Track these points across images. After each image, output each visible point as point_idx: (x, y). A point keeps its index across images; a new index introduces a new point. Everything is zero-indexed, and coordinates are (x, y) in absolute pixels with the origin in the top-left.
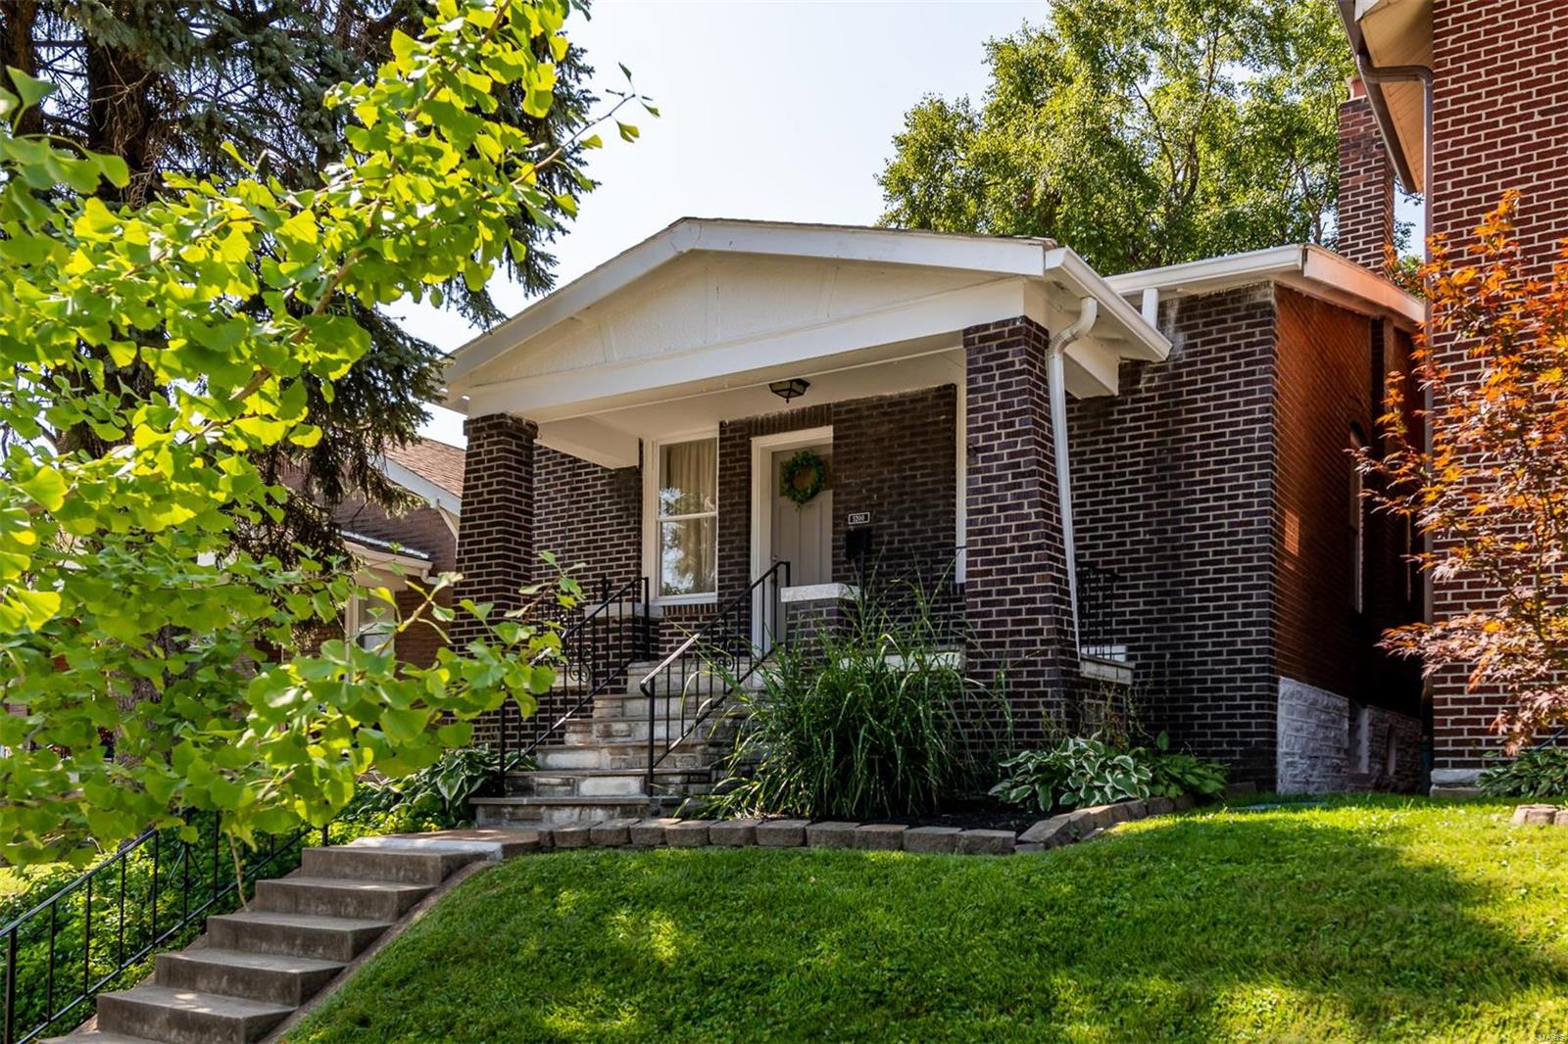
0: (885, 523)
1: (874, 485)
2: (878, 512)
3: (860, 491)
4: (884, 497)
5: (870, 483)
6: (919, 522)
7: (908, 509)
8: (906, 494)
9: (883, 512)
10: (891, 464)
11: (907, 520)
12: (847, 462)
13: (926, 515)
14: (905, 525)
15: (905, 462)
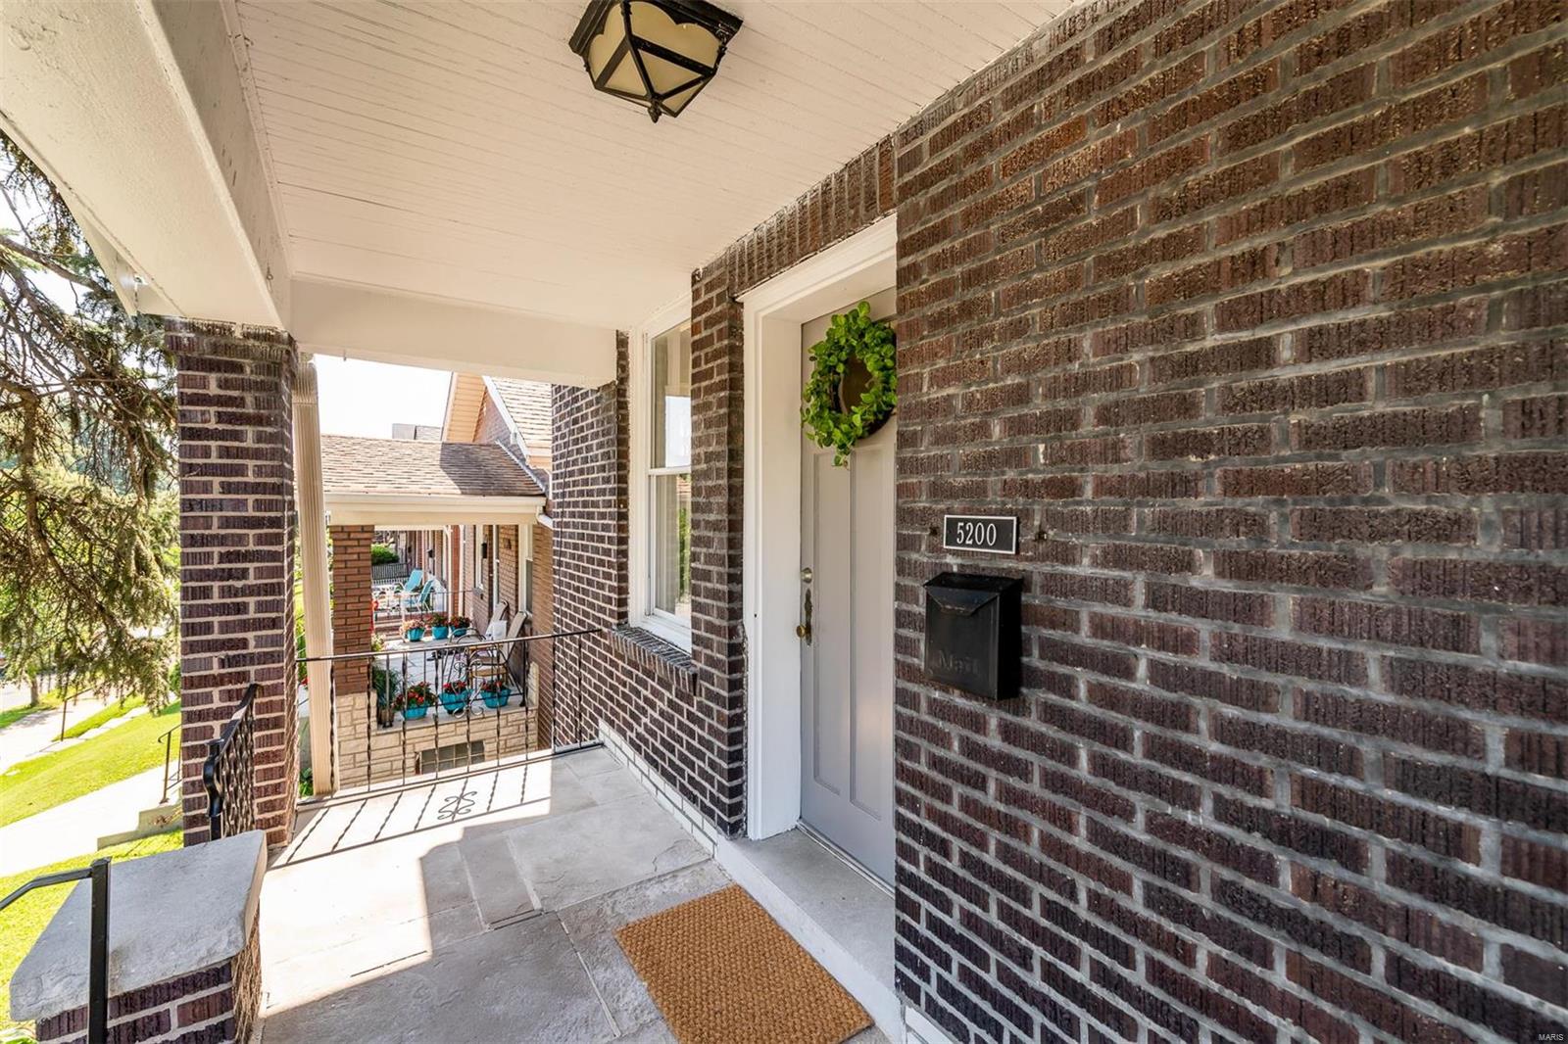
0: (1084, 568)
1: (1039, 406)
2: (1053, 519)
4: (1080, 455)
5: (1021, 395)
6: (1286, 602)
7: (1209, 525)
8: (1202, 444)
9: (1079, 524)
10: (1117, 304)
11: (1205, 577)
13: (1349, 573)
14: (1198, 604)
15: (1190, 287)
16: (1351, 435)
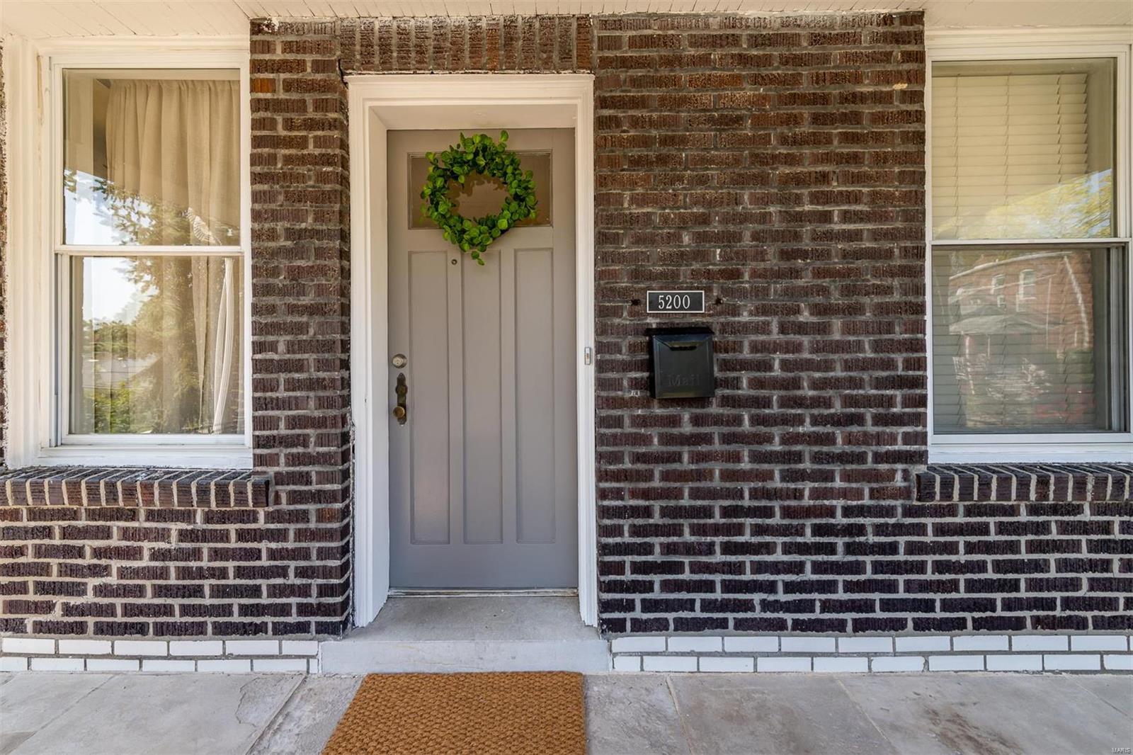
0: (745, 317)
1: (716, 227)
2: (726, 291)
3: (675, 238)
4: (743, 256)
5: (704, 220)
6: (837, 323)
7: (806, 292)
8: (804, 255)
9: (743, 294)
10: (762, 180)
11: (805, 317)
12: (636, 162)
13: (856, 309)
14: (802, 329)
15: (799, 180)
16: (859, 255)
